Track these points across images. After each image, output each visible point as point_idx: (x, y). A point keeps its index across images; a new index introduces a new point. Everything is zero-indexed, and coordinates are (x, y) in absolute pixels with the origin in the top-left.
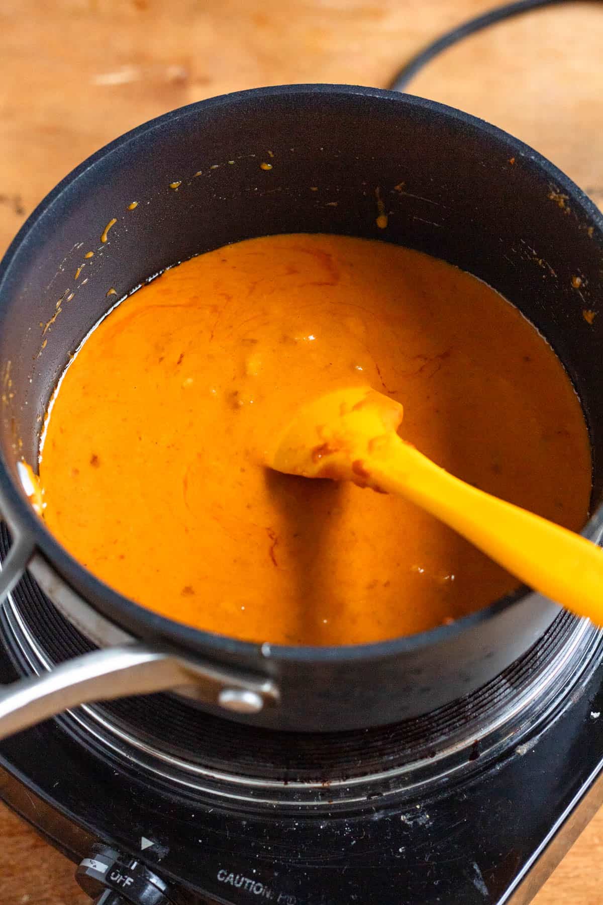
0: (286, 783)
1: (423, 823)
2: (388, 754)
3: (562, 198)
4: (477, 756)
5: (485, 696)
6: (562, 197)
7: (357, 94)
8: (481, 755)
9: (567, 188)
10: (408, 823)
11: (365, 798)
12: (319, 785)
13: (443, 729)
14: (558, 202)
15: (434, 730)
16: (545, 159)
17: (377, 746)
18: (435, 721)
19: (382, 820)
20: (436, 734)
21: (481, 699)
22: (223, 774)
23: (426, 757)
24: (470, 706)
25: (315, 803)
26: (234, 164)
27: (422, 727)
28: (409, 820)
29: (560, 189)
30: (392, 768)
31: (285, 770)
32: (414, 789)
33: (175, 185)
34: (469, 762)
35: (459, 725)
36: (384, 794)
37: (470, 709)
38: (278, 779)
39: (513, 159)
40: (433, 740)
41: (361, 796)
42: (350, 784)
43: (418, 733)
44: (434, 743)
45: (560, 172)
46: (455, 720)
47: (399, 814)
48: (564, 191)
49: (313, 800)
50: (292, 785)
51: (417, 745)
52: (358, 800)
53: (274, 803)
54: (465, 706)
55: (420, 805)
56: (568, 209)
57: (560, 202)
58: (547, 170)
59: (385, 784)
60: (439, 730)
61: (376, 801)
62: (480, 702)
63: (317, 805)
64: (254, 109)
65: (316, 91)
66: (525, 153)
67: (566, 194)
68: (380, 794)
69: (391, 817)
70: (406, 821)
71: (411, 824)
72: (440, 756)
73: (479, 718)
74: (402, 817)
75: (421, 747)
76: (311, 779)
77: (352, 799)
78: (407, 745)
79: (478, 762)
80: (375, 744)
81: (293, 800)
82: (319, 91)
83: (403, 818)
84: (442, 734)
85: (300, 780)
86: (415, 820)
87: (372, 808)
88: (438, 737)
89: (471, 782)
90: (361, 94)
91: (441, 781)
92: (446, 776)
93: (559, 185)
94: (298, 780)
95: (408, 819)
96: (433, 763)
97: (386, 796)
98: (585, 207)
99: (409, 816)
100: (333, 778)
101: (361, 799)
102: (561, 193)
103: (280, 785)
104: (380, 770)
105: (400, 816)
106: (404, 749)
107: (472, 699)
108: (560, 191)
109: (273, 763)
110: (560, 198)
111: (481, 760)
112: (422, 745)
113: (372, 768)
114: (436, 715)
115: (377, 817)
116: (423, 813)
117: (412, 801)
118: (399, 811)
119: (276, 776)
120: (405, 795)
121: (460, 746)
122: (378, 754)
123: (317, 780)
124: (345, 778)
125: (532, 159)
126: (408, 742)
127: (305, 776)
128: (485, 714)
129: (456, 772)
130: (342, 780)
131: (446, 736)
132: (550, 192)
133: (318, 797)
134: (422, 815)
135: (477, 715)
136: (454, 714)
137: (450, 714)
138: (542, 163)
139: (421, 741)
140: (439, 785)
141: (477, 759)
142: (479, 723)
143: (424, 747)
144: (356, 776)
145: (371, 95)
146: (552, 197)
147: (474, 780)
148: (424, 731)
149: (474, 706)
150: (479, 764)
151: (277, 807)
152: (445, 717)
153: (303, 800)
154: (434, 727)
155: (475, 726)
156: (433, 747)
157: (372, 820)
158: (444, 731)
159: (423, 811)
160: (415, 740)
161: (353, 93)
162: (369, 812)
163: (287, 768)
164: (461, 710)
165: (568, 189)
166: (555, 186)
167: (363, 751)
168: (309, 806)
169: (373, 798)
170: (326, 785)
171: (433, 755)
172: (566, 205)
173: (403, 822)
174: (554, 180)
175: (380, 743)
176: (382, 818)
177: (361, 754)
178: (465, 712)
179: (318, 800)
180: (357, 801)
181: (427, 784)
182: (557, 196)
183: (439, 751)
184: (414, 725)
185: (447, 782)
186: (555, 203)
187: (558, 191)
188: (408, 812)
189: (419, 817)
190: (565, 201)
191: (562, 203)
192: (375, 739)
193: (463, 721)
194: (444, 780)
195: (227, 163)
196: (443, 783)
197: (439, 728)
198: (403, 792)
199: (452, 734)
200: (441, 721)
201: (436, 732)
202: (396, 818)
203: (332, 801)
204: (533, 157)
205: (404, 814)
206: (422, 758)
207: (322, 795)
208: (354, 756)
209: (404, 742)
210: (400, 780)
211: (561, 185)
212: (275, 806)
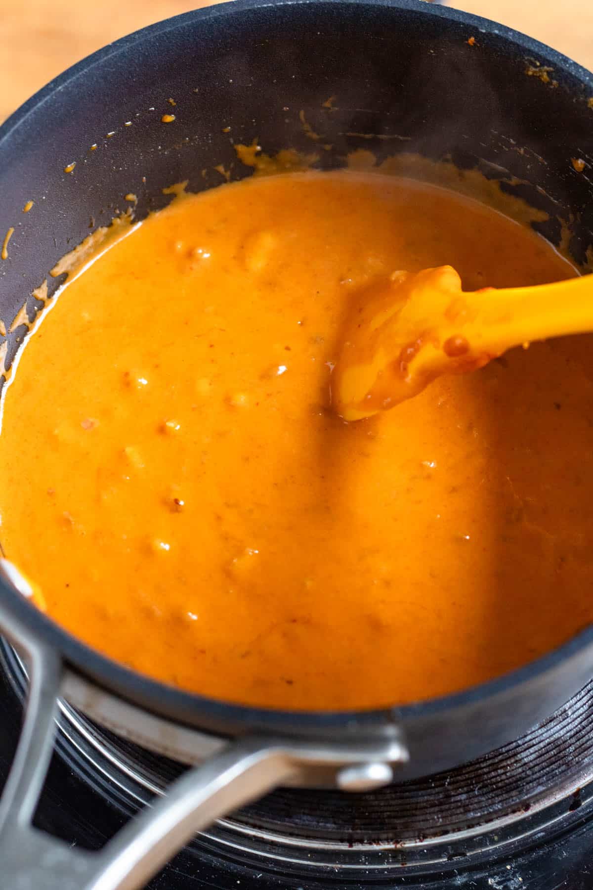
0: (351, 846)
1: (515, 887)
2: (474, 810)
3: (545, 71)
4: (579, 805)
5: (589, 736)
6: (543, 70)
7: (265, 6)
8: (583, 804)
9: (548, 58)
10: (498, 888)
11: (445, 860)
12: (391, 846)
13: (539, 778)
14: (540, 76)
15: (529, 779)
16: (511, 30)
17: (460, 801)
18: (530, 769)
19: (465, 885)
20: (531, 784)
21: (584, 739)
22: (275, 835)
23: (519, 811)
24: (572, 749)
25: (385, 866)
26: (132, 125)
27: (514, 776)
28: (499, 883)
29: (539, 61)
30: (479, 824)
31: (350, 831)
32: (504, 846)
33: (70, 168)
34: (568, 813)
35: (559, 772)
36: (468, 854)
37: (571, 753)
38: (342, 841)
39: (472, 39)
40: (528, 792)
41: (440, 857)
42: (426, 845)
43: (511, 783)
44: (529, 796)
45: (534, 41)
46: (553, 766)
47: (486, 876)
48: (545, 62)
49: (382, 863)
50: (358, 847)
51: (509, 798)
52: (436, 861)
53: (337, 866)
54: (565, 749)
55: (510, 865)
56: (555, 82)
57: (542, 76)
58: (518, 42)
59: (470, 843)
60: (535, 780)
61: (458, 863)
62: (583, 744)
63: (388, 869)
64: (147, 54)
65: (215, 15)
66: (486, 29)
67: (549, 66)
68: (464, 855)
69: (477, 881)
70: (495, 886)
71: (501, 888)
72: (536, 808)
73: (584, 762)
74: (489, 880)
75: (513, 801)
76: (381, 840)
77: (429, 860)
78: (497, 799)
79: (580, 812)
80: (458, 798)
81: (359, 863)
82: (218, 14)
83: (491, 881)
84: (539, 784)
85: (368, 840)
86: (505, 884)
87: (453, 871)
88: (533, 788)
89: (571, 836)
90: (270, 5)
91: (536, 836)
92: (541, 831)
93: (538, 57)
94: (366, 841)
95: (497, 883)
96: (528, 817)
97: (471, 856)
98: (577, 76)
99: (498, 879)
100: (407, 838)
101: (441, 860)
102: (542, 65)
103: (344, 847)
104: (464, 828)
105: (488, 879)
106: (494, 803)
107: (573, 740)
108: (541, 64)
109: (335, 823)
110: (540, 71)
111: (583, 810)
112: (514, 798)
113: (455, 827)
114: (531, 761)
115: (459, 881)
116: (514, 875)
117: (503, 860)
118: (485, 873)
119: (339, 837)
120: (493, 854)
121: (560, 796)
122: (462, 810)
123: (388, 840)
124: (421, 838)
125: (496, 35)
126: (498, 796)
127: (373, 837)
128: (590, 759)
129: (553, 826)
130: (418, 840)
131: (544, 786)
132: (526, 68)
133: (388, 860)
134: (514, 877)
135: (580, 759)
136: (553, 759)
137: (547, 759)
138: (510, 36)
139: (514, 793)
140: (533, 841)
141: (579, 809)
142: (584, 768)
143: (518, 801)
144: (435, 835)
145: (282, 3)
146: (530, 73)
147: (574, 834)
148: (516, 781)
149: (576, 749)
150: (581, 814)
151: (341, 871)
152: (542, 763)
153: (370, 863)
154: (529, 776)
155: (578, 772)
156: (528, 799)
157: (454, 885)
158: (541, 781)
159: (515, 873)
160: (507, 792)
161: (259, 6)
162: (450, 875)
163: (353, 829)
164: (561, 754)
165: (550, 58)
166: (532, 59)
167: (443, 807)
168: (378, 869)
169: (455, 859)
170: (399, 846)
171: (527, 808)
172: (551, 78)
173: (491, 886)
174: (530, 52)
175: (464, 797)
176: (467, 882)
177: (441, 811)
178: (565, 756)
179: (388, 863)
180: (436, 863)
181: (519, 841)
182: (537, 70)
183: (534, 803)
184: (505, 773)
185: (543, 837)
186: (536, 79)
187: (538, 64)
188: (497, 874)
189: (509, 880)
190: (549, 73)
191: (545, 77)
192: (458, 792)
193: (564, 767)
194: (539, 835)
195: (124, 126)
196: (539, 838)
197: (534, 777)
198: (491, 851)
199: (551, 784)
200: (537, 768)
201: (531, 782)
202: (483, 882)
203: (406, 864)
204: (496, 32)
205: (492, 876)
206: (514, 812)
207: (393, 857)
208: (434, 813)
209: (493, 795)
210: (486, 838)
211: (540, 56)
212: (337, 871)
